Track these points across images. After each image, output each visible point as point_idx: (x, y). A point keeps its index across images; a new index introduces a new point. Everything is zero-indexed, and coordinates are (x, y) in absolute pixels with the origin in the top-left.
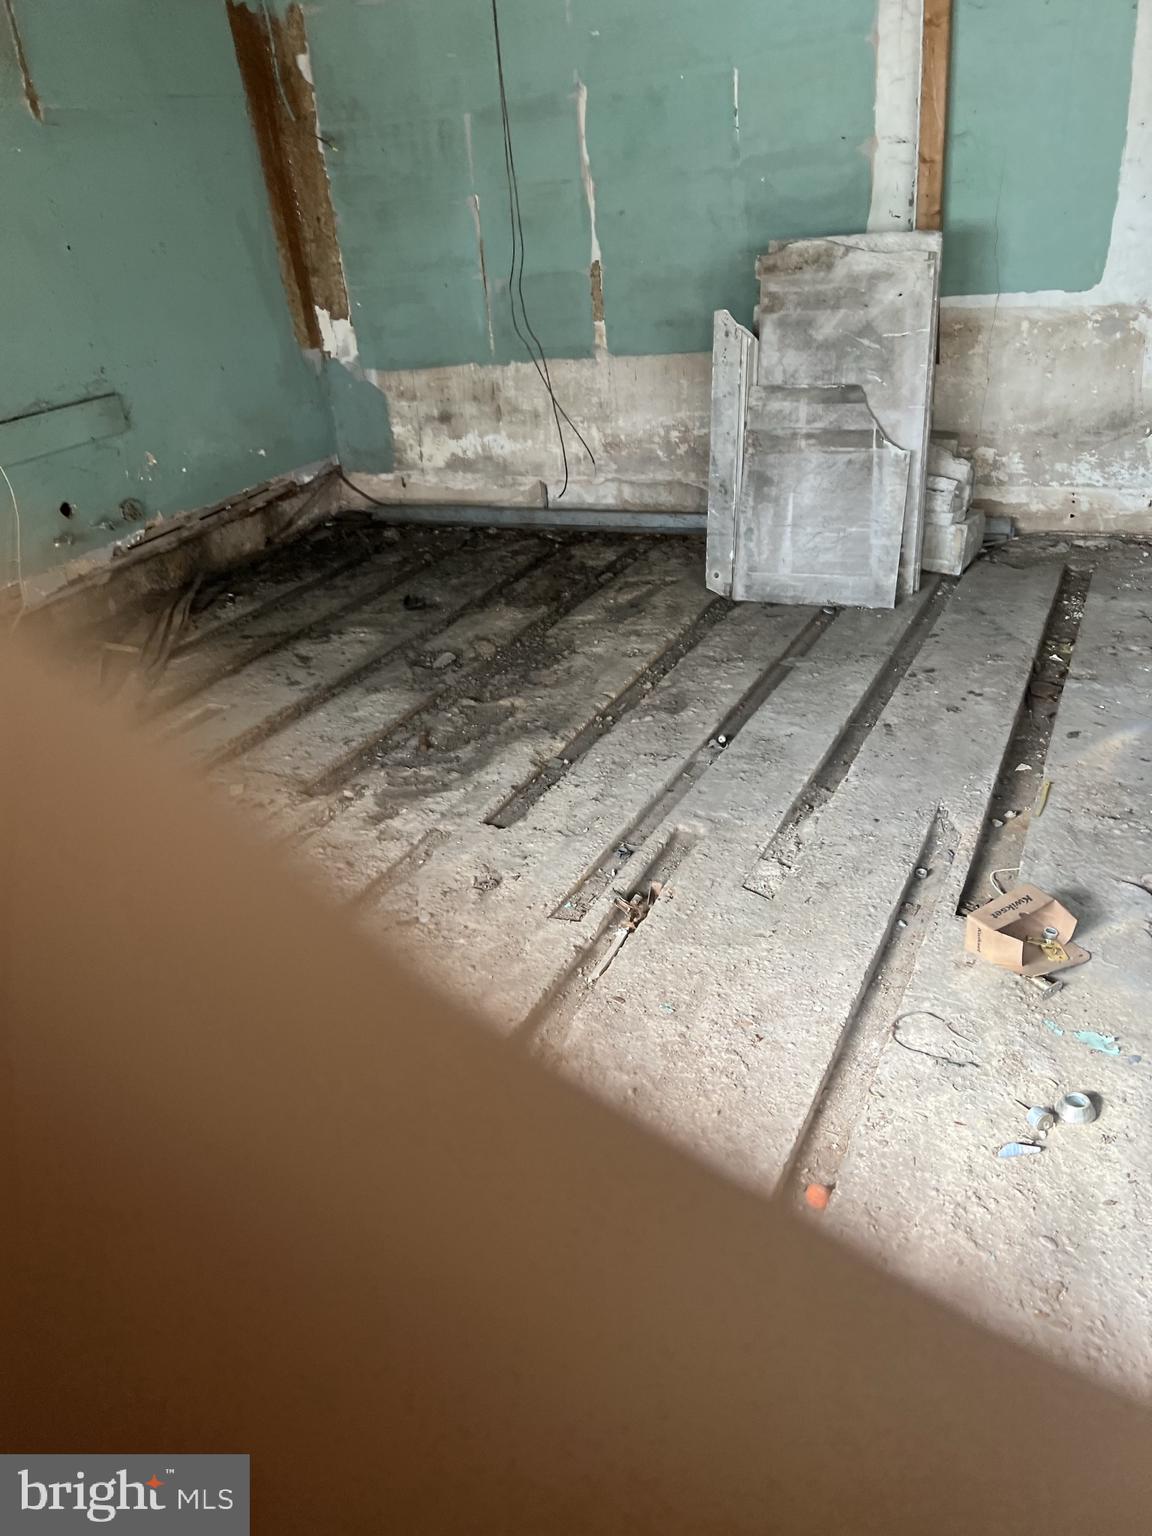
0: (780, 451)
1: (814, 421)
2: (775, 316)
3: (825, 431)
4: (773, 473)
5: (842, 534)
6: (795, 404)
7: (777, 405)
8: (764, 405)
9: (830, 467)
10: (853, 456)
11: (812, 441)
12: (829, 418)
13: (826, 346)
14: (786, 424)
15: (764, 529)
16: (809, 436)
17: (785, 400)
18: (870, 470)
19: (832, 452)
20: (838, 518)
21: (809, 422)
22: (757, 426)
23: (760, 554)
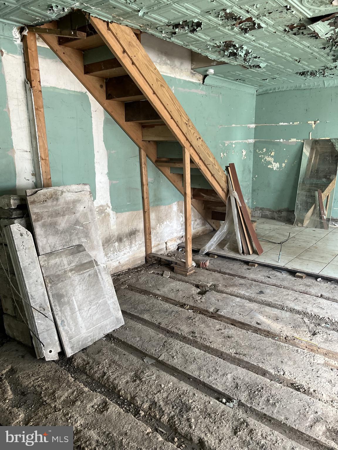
0: (62, 281)
1: (71, 264)
2: (40, 223)
3: (77, 266)
4: (63, 291)
5: (97, 305)
6: (61, 259)
7: (53, 261)
8: (48, 263)
9: (83, 280)
10: (90, 272)
11: (73, 272)
12: (76, 260)
13: (64, 232)
14: (60, 268)
15: (68, 318)
16: (71, 270)
17: (56, 258)
18: (97, 275)
19: (82, 274)
20: (94, 299)
21: (69, 265)
22: (48, 274)
23: (71, 330)
